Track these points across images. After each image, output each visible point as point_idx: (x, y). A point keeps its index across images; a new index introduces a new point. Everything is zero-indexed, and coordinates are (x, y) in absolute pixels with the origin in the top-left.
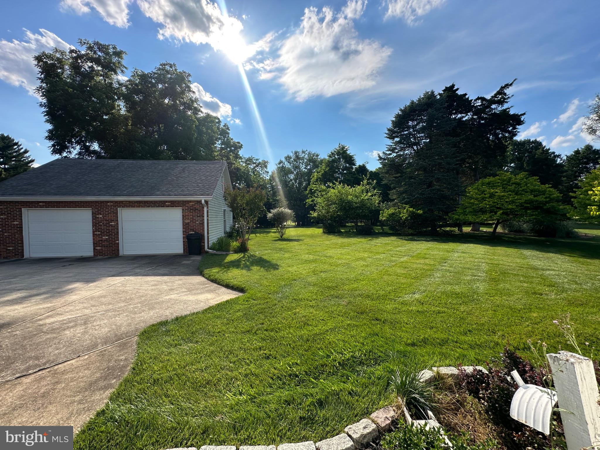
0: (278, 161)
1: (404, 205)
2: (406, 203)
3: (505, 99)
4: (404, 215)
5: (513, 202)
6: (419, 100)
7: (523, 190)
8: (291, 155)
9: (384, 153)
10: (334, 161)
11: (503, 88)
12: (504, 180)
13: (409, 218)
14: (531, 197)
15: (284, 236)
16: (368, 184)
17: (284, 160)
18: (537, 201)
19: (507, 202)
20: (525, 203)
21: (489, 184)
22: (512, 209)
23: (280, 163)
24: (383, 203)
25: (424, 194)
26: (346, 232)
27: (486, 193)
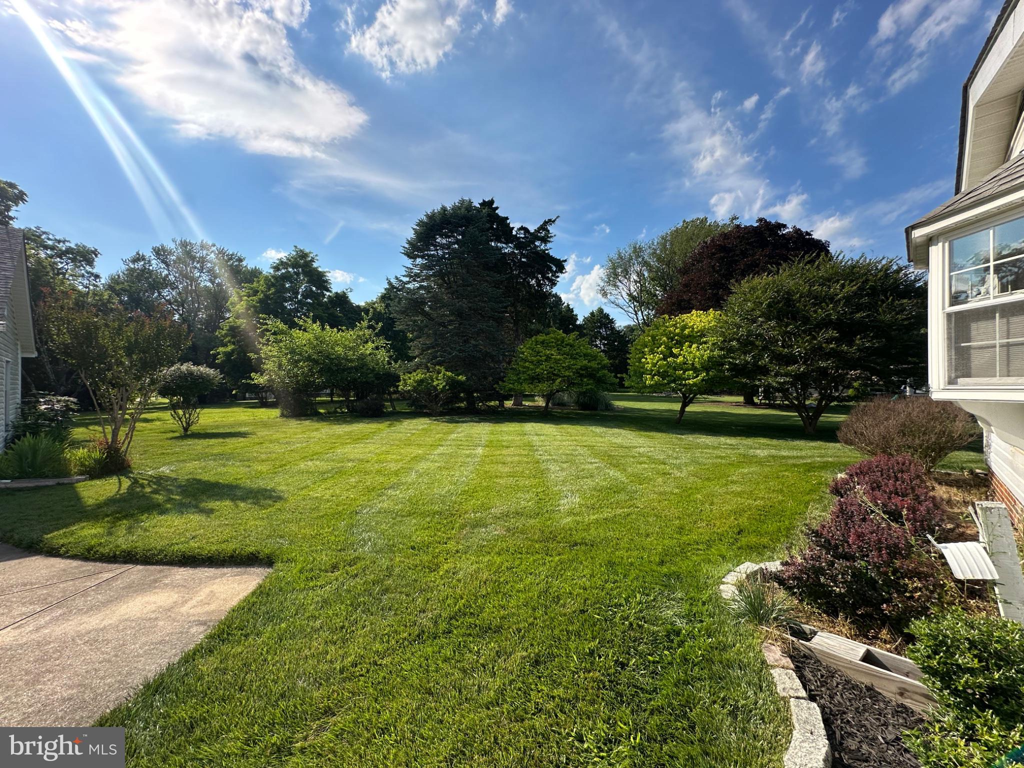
0: (132, 254)
1: (437, 367)
2: (440, 364)
3: (548, 237)
4: (440, 382)
5: (569, 368)
6: (455, 208)
7: (577, 354)
8: (170, 245)
9: (397, 278)
10: (286, 277)
11: (546, 223)
12: (558, 340)
13: (447, 388)
14: (585, 362)
15: (194, 428)
16: (370, 327)
17: (148, 253)
18: (591, 367)
19: (563, 367)
20: (581, 369)
21: (543, 343)
22: (569, 376)
23: (135, 260)
24: (396, 362)
25: (464, 351)
26: (329, 413)
27: (541, 354)
